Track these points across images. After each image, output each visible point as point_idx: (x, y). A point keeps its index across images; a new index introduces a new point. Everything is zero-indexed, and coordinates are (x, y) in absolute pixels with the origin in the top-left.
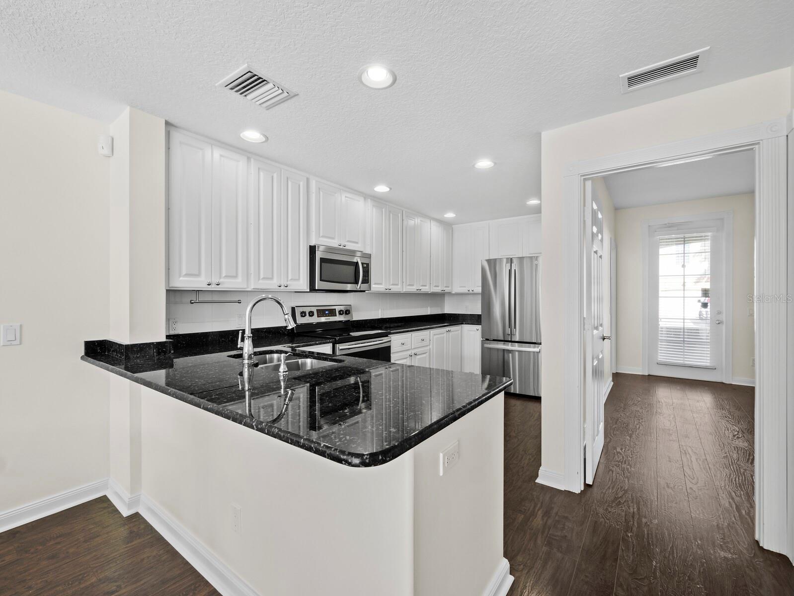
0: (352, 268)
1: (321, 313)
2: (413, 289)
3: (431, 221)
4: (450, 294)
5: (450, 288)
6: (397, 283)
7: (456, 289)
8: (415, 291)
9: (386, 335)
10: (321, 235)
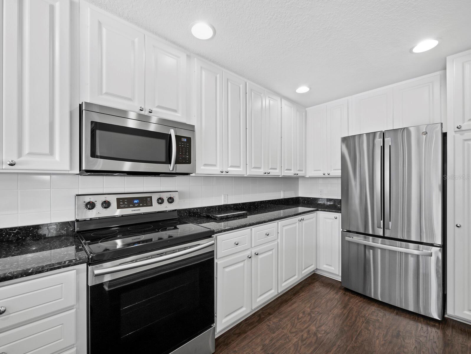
0: (162, 143)
1: (122, 203)
2: (260, 172)
3: (282, 99)
4: (303, 177)
5: (303, 172)
6: (239, 165)
7: (310, 173)
8: (263, 174)
9: (209, 235)
10: (104, 91)
